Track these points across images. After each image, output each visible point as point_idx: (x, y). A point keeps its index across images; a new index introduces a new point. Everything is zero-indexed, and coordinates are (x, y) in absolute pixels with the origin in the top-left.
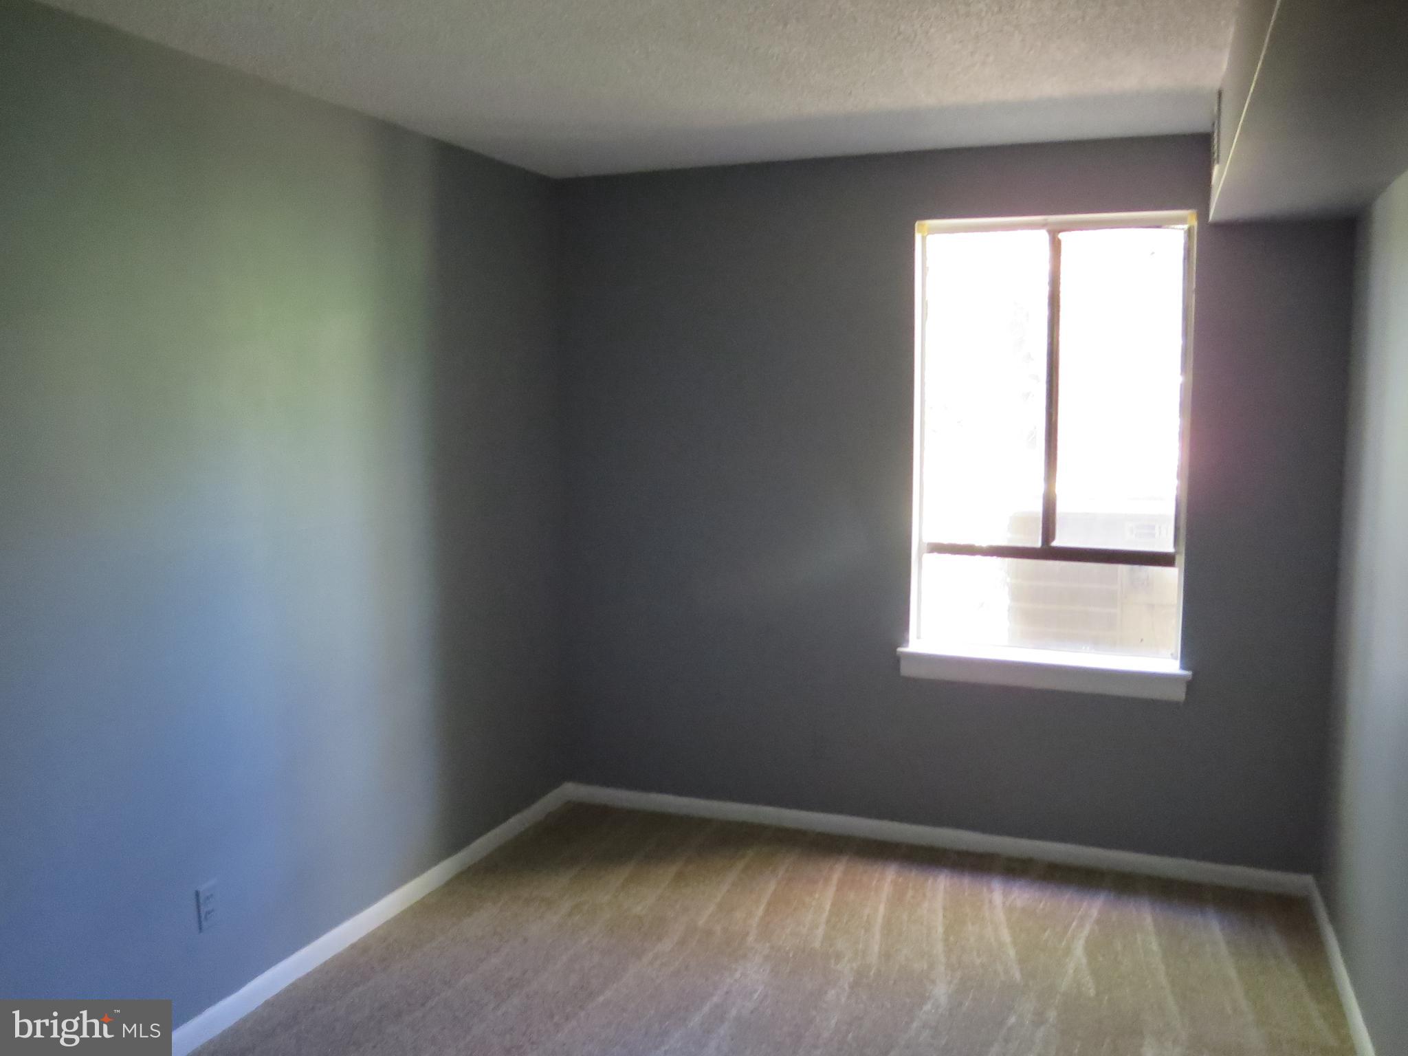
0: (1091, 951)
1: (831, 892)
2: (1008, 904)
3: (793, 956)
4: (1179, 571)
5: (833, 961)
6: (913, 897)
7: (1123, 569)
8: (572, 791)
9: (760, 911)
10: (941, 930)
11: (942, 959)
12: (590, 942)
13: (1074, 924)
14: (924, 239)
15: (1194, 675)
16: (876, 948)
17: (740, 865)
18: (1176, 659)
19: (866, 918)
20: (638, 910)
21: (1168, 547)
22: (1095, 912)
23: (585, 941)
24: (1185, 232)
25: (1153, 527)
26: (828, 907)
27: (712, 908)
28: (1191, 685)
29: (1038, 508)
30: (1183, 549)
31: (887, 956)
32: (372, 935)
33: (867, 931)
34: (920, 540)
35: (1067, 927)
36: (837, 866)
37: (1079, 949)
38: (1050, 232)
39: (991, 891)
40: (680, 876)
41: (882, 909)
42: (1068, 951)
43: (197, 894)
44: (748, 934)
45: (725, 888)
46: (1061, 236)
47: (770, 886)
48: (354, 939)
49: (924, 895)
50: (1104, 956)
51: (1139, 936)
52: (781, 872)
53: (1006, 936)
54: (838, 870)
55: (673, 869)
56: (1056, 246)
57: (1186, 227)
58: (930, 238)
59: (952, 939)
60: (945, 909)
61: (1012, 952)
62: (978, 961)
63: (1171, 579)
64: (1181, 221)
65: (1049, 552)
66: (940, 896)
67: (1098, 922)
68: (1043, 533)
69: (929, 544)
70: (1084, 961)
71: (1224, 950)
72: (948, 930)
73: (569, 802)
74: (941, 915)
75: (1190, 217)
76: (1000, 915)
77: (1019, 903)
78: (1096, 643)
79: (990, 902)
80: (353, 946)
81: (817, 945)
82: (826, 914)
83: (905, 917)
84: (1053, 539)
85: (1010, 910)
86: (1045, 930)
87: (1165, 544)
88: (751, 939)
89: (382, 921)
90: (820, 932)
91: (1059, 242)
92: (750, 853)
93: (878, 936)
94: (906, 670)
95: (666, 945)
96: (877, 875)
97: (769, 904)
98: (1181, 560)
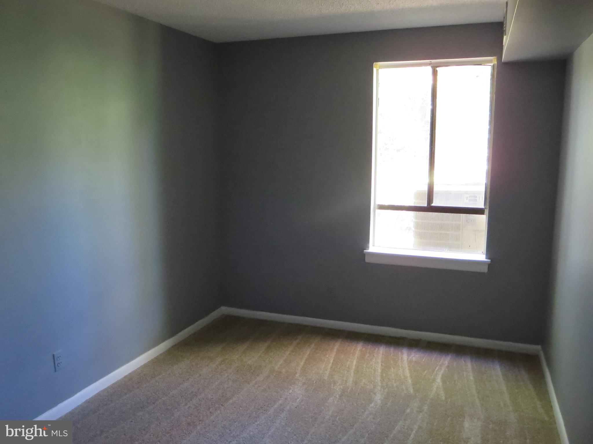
0: (444, 381)
1: (333, 355)
2: (409, 359)
3: (315, 382)
4: (486, 216)
5: (332, 385)
6: (369, 357)
7: (463, 216)
8: (225, 310)
9: (302, 364)
10: (380, 371)
11: (380, 384)
12: (228, 376)
13: (437, 368)
14: (377, 70)
15: (492, 261)
16: (351, 379)
17: (295, 343)
18: (484, 254)
19: (348, 366)
20: (250, 362)
21: (482, 206)
22: (446, 363)
23: (226, 375)
24: (491, 67)
25: (476, 197)
26: (332, 361)
27: (281, 362)
28: (490, 266)
29: (426, 189)
30: (488, 207)
31: (356, 383)
32: (134, 372)
33: (348, 371)
34: (375, 203)
35: (434, 370)
36: (336, 343)
37: (439, 380)
38: (432, 67)
39: (402, 354)
40: (269, 348)
41: (355, 363)
42: (434, 380)
43: (54, 356)
44: (296, 373)
45: (288, 353)
46: (437, 69)
47: (307, 352)
48: (126, 374)
49: (374, 356)
50: (449, 382)
51: (465, 373)
52: (313, 346)
53: (408, 374)
54: (337, 345)
55: (266, 344)
56: (435, 73)
57: (492, 64)
58: (380, 70)
59: (384, 375)
60: (382, 362)
61: (410, 381)
62: (395, 385)
63: (483, 220)
64: (491, 61)
65: (430, 209)
66: (380, 356)
67: (448, 367)
68: (427, 200)
69: (378, 205)
70: (441, 384)
71: (501, 379)
72: (383, 371)
73: (223, 315)
74: (380, 364)
75: (494, 60)
76: (406, 365)
77: (414, 359)
78: (451, 247)
79: (402, 358)
80: (126, 377)
81: (326, 378)
82: (330, 364)
83: (365, 366)
84: (432, 203)
85: (410, 362)
86: (424, 371)
87: (480, 204)
88: (298, 375)
89: (139, 366)
90: (327, 372)
91: (437, 71)
92: (300, 337)
93: (352, 374)
94: (368, 260)
95: (261, 378)
96: (354, 347)
97: (306, 360)
98: (487, 211)
